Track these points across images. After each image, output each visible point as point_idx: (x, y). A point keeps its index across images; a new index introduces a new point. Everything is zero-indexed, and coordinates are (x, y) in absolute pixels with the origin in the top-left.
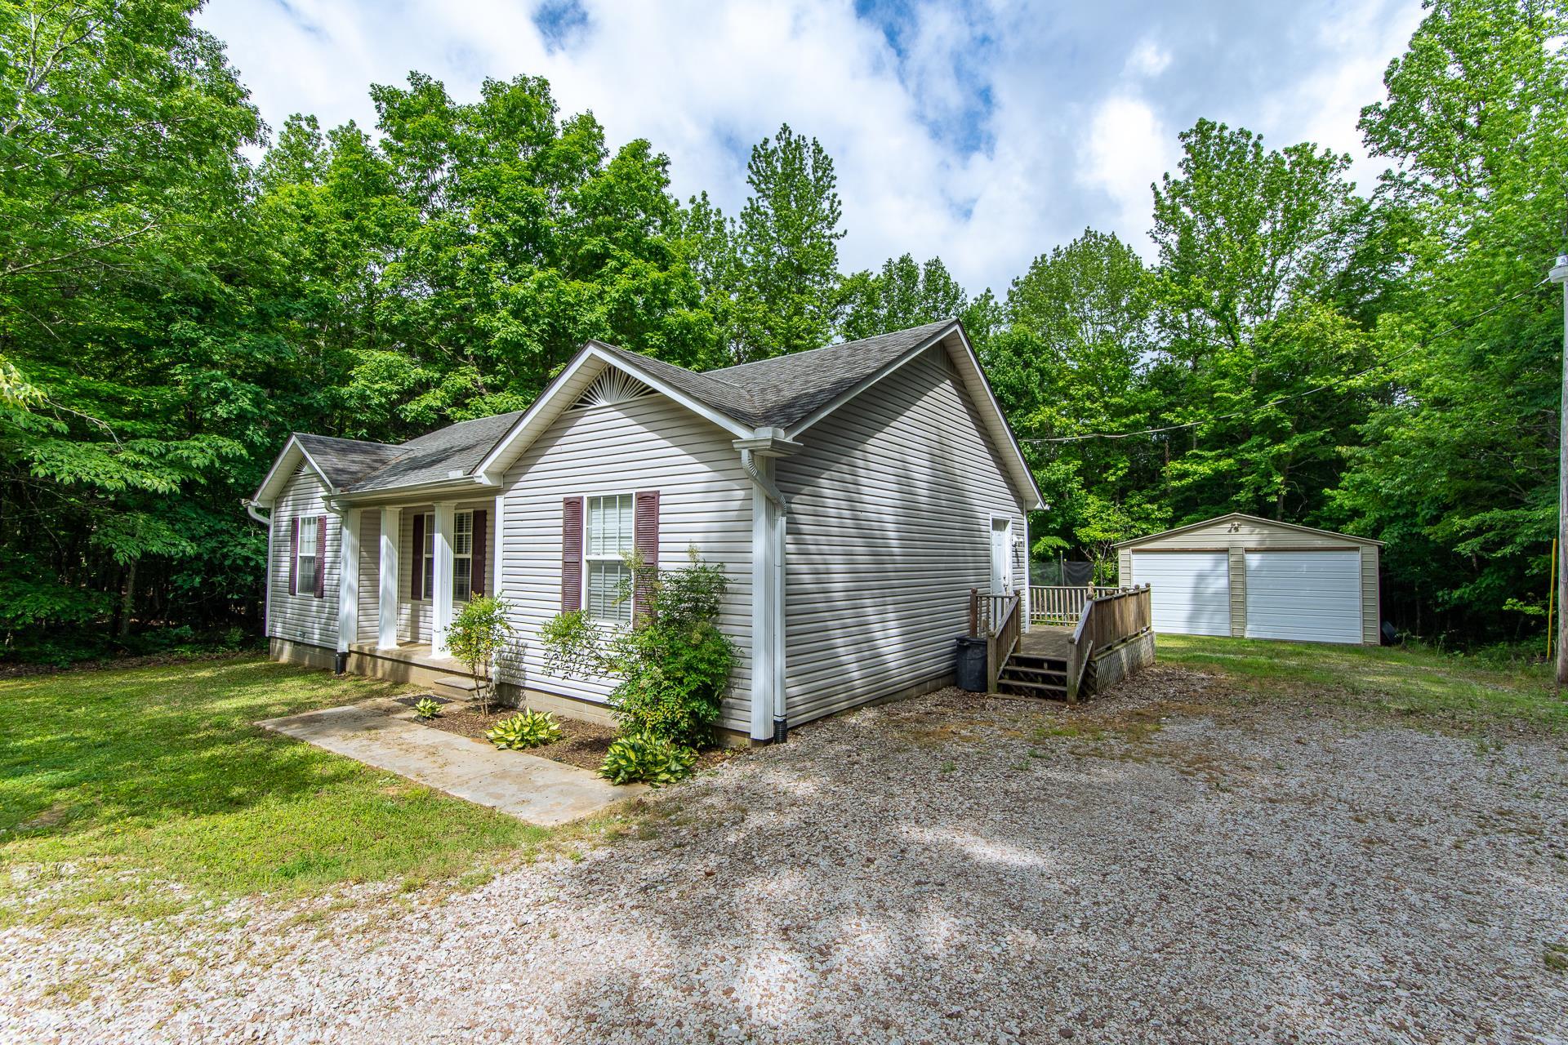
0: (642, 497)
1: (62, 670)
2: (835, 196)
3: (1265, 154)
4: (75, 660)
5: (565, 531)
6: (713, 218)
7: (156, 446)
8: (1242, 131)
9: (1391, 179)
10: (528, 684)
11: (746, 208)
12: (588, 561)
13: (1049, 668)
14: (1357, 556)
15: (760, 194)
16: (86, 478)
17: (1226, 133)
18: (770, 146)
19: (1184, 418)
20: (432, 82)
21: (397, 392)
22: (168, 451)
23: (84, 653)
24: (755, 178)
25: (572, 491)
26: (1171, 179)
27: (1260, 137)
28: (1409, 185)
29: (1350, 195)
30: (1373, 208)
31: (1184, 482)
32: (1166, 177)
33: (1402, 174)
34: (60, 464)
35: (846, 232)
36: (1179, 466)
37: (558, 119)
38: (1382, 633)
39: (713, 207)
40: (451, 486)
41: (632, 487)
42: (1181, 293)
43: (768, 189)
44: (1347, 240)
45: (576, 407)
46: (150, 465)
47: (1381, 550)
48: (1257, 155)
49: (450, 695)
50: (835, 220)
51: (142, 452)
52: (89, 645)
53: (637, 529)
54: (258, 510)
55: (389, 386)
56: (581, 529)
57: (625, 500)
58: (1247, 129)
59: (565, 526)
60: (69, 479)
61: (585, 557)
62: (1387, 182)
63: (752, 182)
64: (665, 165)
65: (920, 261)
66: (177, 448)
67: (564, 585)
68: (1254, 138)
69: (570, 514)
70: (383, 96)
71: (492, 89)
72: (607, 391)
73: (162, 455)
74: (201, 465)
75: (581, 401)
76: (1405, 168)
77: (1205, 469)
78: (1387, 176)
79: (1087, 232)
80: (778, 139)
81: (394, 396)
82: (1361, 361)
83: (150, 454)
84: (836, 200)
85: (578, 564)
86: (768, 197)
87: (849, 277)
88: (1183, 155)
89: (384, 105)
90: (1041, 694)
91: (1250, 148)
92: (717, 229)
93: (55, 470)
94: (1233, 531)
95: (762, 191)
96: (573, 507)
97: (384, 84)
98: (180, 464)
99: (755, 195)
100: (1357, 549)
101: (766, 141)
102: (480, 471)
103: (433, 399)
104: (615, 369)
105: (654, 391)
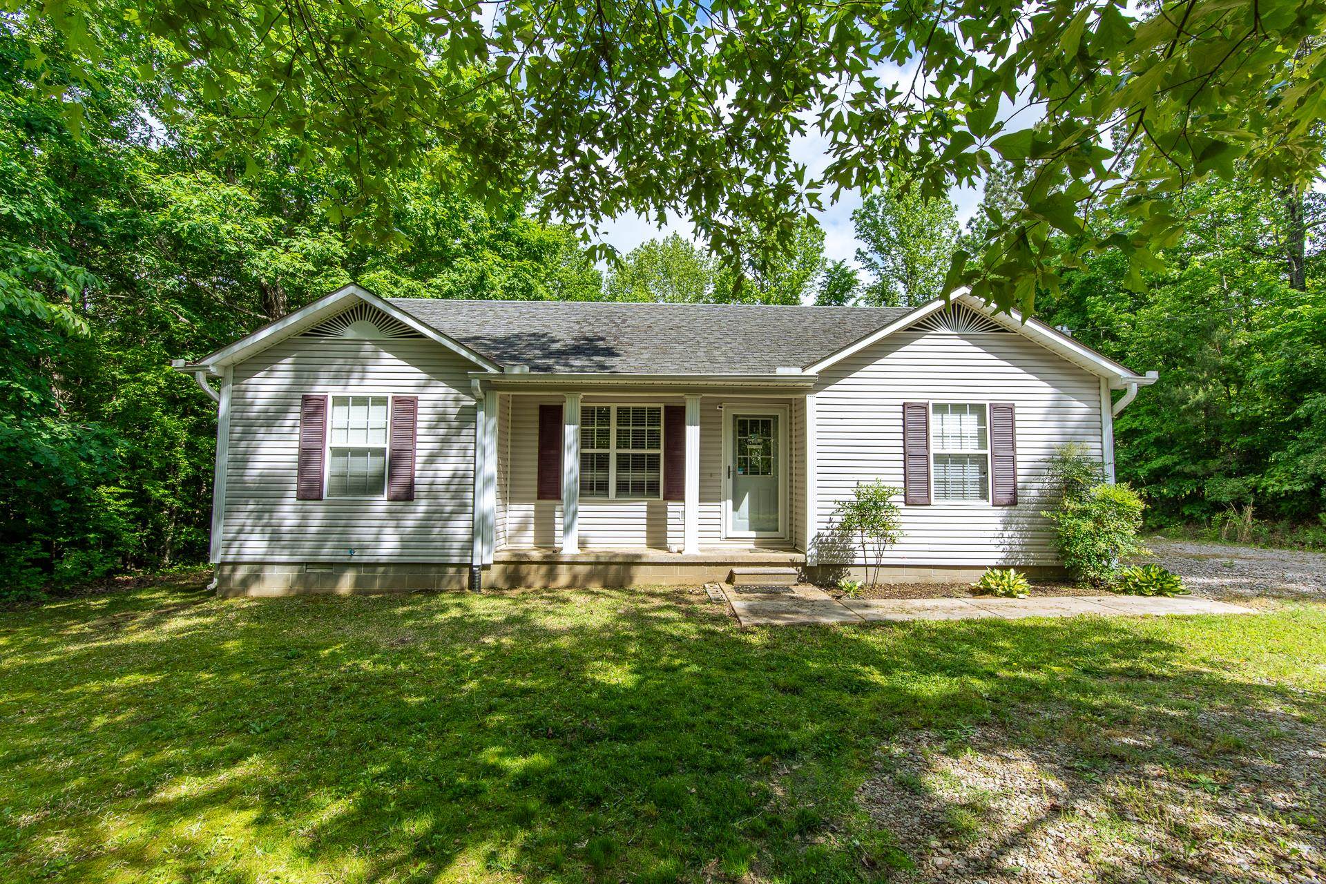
5: (905, 429)
12: (935, 454)
25: (916, 397)
41: (984, 399)
45: (910, 329)
53: (993, 431)
56: (927, 428)
59: (906, 425)
61: (932, 452)
67: (907, 474)
69: (910, 416)
75: (921, 327)
85: (926, 456)
96: (915, 410)
104: (959, 306)
105: (1004, 331)
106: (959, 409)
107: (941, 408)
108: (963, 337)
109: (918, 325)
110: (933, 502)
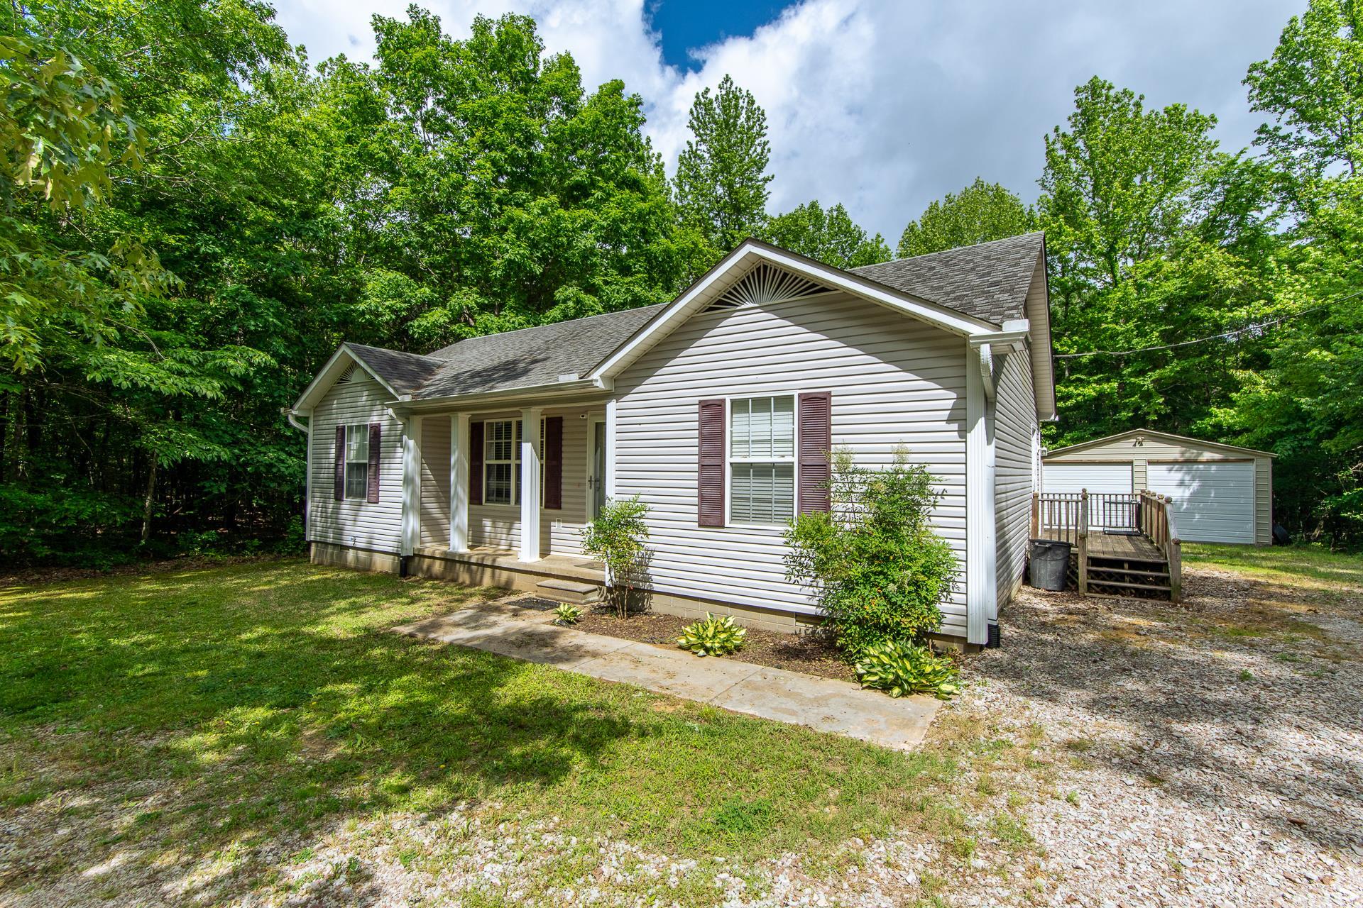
0: (806, 399)
1: (106, 573)
2: (765, 143)
3: (1144, 114)
4: (117, 565)
5: (701, 433)
6: (655, 162)
7: (194, 356)
8: (1125, 92)
9: (1268, 132)
10: (656, 587)
11: (684, 152)
12: (731, 464)
13: (1129, 569)
14: (1252, 467)
15: (699, 139)
16: (141, 384)
17: (1112, 93)
18: (711, 95)
19: (1069, 347)
20: (430, 17)
21: (407, 309)
22: (206, 361)
23: (122, 557)
24: (695, 123)
25: (711, 394)
26: (1061, 132)
27: (1142, 98)
28: (1284, 138)
29: (1214, 152)
30: (1240, 161)
31: (1068, 403)
32: (1057, 130)
33: (1276, 129)
34: (114, 369)
35: (773, 177)
36: (1063, 389)
37: (543, 56)
38: (1274, 534)
39: (655, 151)
40: (560, 390)
41: (794, 389)
42: (1074, 235)
43: (706, 134)
44: (1217, 190)
45: (711, 309)
46: (191, 373)
47: (1275, 462)
48: (1137, 115)
49: (557, 597)
50: (763, 165)
51: (182, 361)
52: (126, 550)
53: (801, 431)
54: (297, 419)
55: (398, 304)
56: (723, 432)
57: (784, 403)
58: (1130, 89)
59: (701, 430)
60: (126, 384)
61: (728, 460)
62: (1263, 136)
63: (692, 127)
64: (637, 105)
65: (825, 207)
66: (214, 358)
67: (700, 488)
68: (1136, 98)
69: (707, 417)
70: (384, 28)
71: (481, 27)
72: (755, 292)
73: (201, 364)
74: (238, 373)
75: (722, 303)
76: (1281, 124)
77: (1090, 391)
78: (1263, 129)
79: (977, 181)
80: (720, 88)
81: (404, 313)
82: (1245, 296)
83: (189, 363)
84: (766, 147)
85: (721, 466)
86: (704, 141)
87: (776, 217)
88: (1074, 109)
89: (383, 36)
90: (1139, 593)
91: (1131, 107)
92: (657, 172)
93: (110, 375)
94: (1138, 446)
95: (700, 135)
96: (712, 412)
97: (386, 15)
98: (220, 372)
99: (694, 140)
100: (1252, 460)
101: (707, 91)
102: (596, 375)
103: (438, 316)
104: (765, 267)
105: (824, 290)
106: (761, 404)
107: (740, 406)
108: (767, 309)
109: (719, 302)
110: (727, 524)
